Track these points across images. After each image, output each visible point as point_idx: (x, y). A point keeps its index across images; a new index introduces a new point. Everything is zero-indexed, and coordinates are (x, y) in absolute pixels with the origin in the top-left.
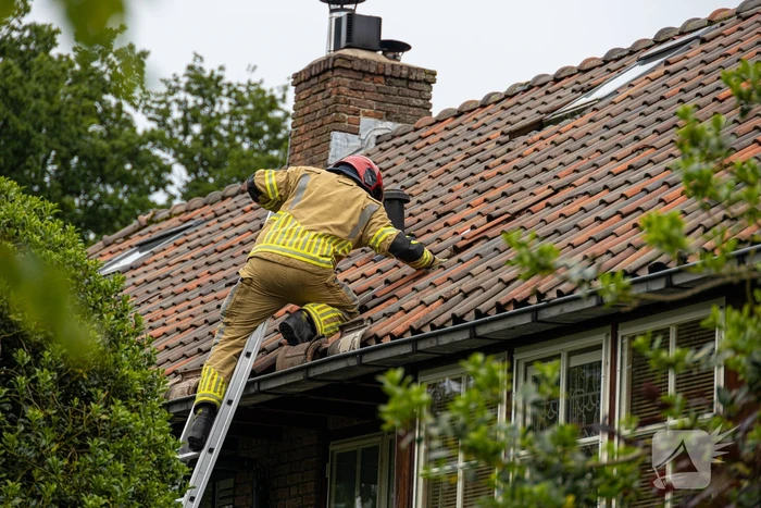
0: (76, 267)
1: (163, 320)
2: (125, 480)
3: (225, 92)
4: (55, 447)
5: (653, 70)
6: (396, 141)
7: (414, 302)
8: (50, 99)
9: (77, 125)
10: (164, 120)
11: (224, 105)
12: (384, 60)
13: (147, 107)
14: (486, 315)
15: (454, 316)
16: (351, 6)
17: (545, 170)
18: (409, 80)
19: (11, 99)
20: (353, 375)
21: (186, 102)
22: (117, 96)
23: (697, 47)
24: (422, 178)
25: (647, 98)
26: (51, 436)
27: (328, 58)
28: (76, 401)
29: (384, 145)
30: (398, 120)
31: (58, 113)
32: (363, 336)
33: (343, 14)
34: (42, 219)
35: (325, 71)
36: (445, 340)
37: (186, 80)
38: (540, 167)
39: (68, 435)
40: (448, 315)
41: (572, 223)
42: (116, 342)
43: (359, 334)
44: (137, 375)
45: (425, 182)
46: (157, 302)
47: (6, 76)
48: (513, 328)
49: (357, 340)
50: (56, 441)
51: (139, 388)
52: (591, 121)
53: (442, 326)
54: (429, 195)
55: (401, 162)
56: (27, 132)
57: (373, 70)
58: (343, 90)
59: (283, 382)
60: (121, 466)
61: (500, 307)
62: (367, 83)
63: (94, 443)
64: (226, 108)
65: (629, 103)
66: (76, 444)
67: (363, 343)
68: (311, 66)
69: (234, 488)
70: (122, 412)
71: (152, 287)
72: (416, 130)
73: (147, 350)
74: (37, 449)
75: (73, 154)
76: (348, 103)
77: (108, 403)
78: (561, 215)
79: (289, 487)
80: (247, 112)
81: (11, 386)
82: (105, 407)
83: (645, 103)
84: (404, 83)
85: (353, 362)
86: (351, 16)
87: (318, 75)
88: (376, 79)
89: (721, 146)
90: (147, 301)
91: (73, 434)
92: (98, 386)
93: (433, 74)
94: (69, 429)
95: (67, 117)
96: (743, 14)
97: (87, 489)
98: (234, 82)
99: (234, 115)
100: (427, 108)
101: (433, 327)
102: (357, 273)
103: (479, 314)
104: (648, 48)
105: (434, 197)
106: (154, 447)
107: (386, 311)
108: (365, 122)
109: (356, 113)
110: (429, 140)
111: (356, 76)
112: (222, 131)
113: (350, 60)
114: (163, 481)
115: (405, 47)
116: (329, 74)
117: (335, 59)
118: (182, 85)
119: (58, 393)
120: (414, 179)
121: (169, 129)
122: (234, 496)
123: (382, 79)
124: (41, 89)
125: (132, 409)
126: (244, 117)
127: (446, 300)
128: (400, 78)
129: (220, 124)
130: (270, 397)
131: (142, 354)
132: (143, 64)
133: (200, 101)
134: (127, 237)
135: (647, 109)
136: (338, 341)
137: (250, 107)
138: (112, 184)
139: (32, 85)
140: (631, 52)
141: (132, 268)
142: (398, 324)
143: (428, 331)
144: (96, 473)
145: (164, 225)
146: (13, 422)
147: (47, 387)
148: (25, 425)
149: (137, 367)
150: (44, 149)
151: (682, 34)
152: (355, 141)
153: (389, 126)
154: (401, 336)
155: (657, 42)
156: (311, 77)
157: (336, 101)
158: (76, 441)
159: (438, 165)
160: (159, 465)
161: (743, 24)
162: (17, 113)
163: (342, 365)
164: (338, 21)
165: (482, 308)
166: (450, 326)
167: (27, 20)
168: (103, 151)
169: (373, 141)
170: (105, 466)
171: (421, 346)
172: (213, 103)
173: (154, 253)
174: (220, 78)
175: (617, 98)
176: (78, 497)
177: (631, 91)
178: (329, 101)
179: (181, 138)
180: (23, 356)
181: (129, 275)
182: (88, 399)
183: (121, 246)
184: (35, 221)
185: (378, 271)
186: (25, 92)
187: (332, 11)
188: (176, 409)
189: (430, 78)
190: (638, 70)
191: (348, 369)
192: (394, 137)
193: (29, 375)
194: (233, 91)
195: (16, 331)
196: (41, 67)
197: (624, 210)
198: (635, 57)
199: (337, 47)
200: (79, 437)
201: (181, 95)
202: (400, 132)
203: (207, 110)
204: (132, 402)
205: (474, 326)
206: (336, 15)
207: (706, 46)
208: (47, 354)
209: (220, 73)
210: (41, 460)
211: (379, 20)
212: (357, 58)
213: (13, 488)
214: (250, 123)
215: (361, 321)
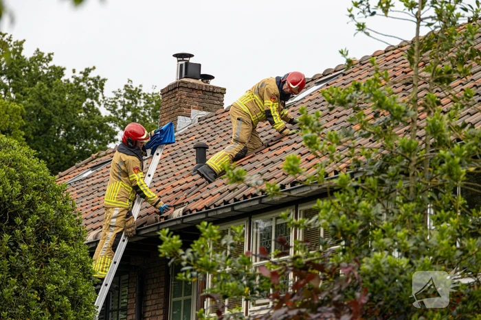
0: (44, 180)
1: (98, 202)
2: (66, 277)
3: (142, 97)
4: (33, 262)
5: (321, 88)
6: (206, 120)
7: (208, 194)
8: (60, 100)
9: (73, 112)
10: (114, 110)
11: (141, 103)
12: (202, 83)
13: (106, 104)
14: (239, 200)
15: (224, 201)
16: (188, 59)
17: (270, 134)
18: (213, 92)
19: (43, 100)
20: (179, 228)
21: (124, 101)
22: (91, 99)
23: (341, 77)
24: (217, 137)
25: (317, 101)
26: (31, 257)
27: (177, 83)
28: (43, 241)
29: (202, 122)
30: (208, 111)
31: (65, 106)
32: (184, 210)
33: (183, 62)
34: (28, 158)
35: (175, 88)
36: (220, 212)
37: (124, 91)
38: (269, 132)
39: (40, 257)
40: (222, 201)
41: (279, 158)
42: (63, 214)
43: (182, 209)
44: (72, 229)
45: (218, 139)
46: (97, 194)
47: (41, 89)
48: (251, 206)
49: (181, 212)
50: (34, 260)
51: (73, 235)
52: (292, 111)
53: (219, 205)
54: (219, 145)
55: (208, 130)
56: (50, 115)
57: (197, 88)
58: (183, 97)
59: (148, 231)
60: (64, 271)
61: (245, 197)
62: (195, 94)
63: (51, 260)
64: (143, 105)
65: (310, 103)
66: (43, 261)
67: (184, 213)
68: (169, 86)
69: (128, 279)
70: (64, 246)
71: (95, 187)
72: (216, 115)
73: (78, 218)
74: (25, 264)
75: (72, 126)
76: (186, 103)
77: (58, 242)
78: (275, 155)
79: (153, 279)
80: (152, 106)
81: (13, 234)
82: (58, 244)
83: (316, 103)
84: (211, 94)
85: (179, 222)
86: (187, 64)
87: (172, 90)
88: (198, 92)
89: (319, 126)
90: (92, 193)
91: (42, 256)
92: (54, 234)
93: (225, 89)
94: (40, 254)
95: (69, 108)
96: (362, 63)
97: (48, 282)
98: (146, 93)
99: (146, 107)
100: (222, 105)
101: (215, 206)
102: (184, 181)
103: (235, 200)
104: (320, 78)
105: (221, 146)
106: (80, 262)
107: (195, 198)
108: (193, 112)
109: (189, 107)
110: (221, 120)
111: (189, 90)
112: (140, 115)
113: (187, 83)
114: (85, 278)
115: (212, 77)
116: (177, 90)
117: (179, 83)
118: (122, 94)
119: (35, 238)
120: (213, 138)
121: (117, 114)
122: (129, 283)
123: (201, 92)
124: (57, 96)
125: (70, 245)
126: (151, 108)
127: (221, 194)
128: (209, 92)
129: (139, 112)
130: (143, 238)
131: (75, 219)
132: (103, 85)
133: (131, 102)
134: (86, 164)
135: (317, 106)
136: (172, 213)
137: (154, 103)
138: (89, 139)
139: (52, 94)
140: (313, 80)
141: (87, 178)
142: (199, 205)
143: (213, 208)
144: (53, 274)
145: (103, 158)
146: (14, 251)
147: (29, 235)
148: (19, 252)
149: (72, 226)
150: (58, 123)
151: (335, 71)
152: (188, 120)
153: (204, 113)
154: (201, 210)
155: (324, 75)
156: (169, 91)
157: (180, 102)
158: (44, 259)
159: (224, 131)
160: (83, 270)
161: (362, 67)
162: (46, 106)
163: (174, 223)
164: (181, 65)
165: (237, 197)
166: (223, 206)
167: (51, 64)
168: (87, 124)
169: (197, 120)
170: (57, 271)
171: (210, 215)
172: (136, 103)
173: (97, 171)
174: (140, 90)
175: (304, 101)
176: (44, 284)
177: (311, 98)
178: (177, 102)
179: (122, 118)
180: (19, 220)
181: (86, 181)
182: (49, 240)
183: (83, 168)
184: (25, 158)
185: (193, 180)
186: (49, 97)
187: (178, 61)
188: (91, 246)
189: (223, 91)
190: (315, 88)
191: (177, 225)
192: (206, 118)
193: (22, 229)
194: (146, 97)
195: (16, 209)
196: (57, 85)
197: (302, 152)
198: (314, 82)
199: (181, 77)
200: (45, 258)
201: (122, 99)
202: (209, 116)
203: (134, 105)
204: (70, 242)
205: (233, 206)
206: (180, 63)
207: (345, 77)
208: (30, 219)
209: (140, 88)
210: (27, 268)
211: (200, 65)
212: (190, 82)
213: (13, 281)
214: (155, 111)
215: (183, 203)
